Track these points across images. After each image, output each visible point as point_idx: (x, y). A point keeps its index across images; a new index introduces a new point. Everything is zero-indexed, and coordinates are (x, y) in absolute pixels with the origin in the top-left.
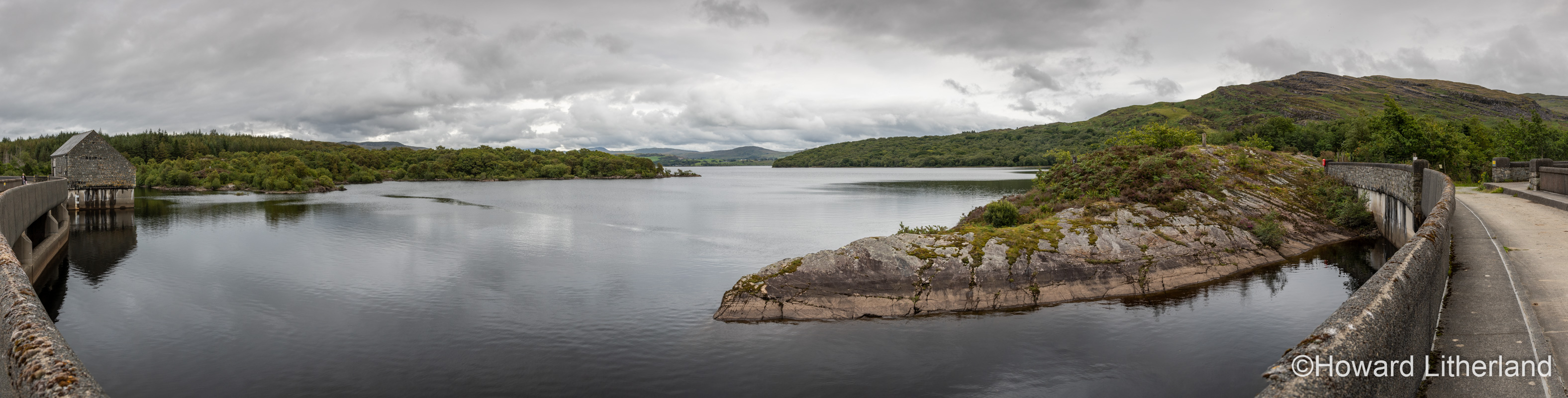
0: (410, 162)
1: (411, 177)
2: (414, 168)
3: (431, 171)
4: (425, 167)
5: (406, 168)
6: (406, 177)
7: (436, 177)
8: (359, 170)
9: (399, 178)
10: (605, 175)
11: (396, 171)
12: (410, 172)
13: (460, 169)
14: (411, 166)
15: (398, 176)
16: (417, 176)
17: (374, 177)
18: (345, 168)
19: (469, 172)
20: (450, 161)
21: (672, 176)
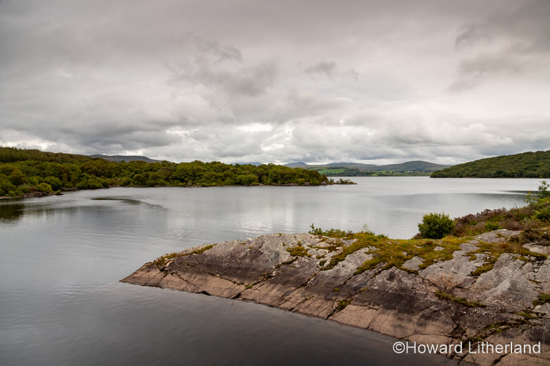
0: (136, 173)
1: (136, 184)
2: (138, 177)
3: (152, 180)
4: (147, 176)
5: (132, 178)
6: (131, 184)
7: (156, 184)
8: (88, 178)
9: (126, 184)
10: (283, 183)
11: (124, 179)
12: (135, 180)
13: (176, 178)
14: (136, 176)
15: (124, 183)
16: (140, 183)
17: (101, 184)
18: (74, 176)
19: (182, 181)
20: (169, 172)
21: (335, 183)
